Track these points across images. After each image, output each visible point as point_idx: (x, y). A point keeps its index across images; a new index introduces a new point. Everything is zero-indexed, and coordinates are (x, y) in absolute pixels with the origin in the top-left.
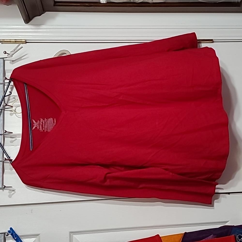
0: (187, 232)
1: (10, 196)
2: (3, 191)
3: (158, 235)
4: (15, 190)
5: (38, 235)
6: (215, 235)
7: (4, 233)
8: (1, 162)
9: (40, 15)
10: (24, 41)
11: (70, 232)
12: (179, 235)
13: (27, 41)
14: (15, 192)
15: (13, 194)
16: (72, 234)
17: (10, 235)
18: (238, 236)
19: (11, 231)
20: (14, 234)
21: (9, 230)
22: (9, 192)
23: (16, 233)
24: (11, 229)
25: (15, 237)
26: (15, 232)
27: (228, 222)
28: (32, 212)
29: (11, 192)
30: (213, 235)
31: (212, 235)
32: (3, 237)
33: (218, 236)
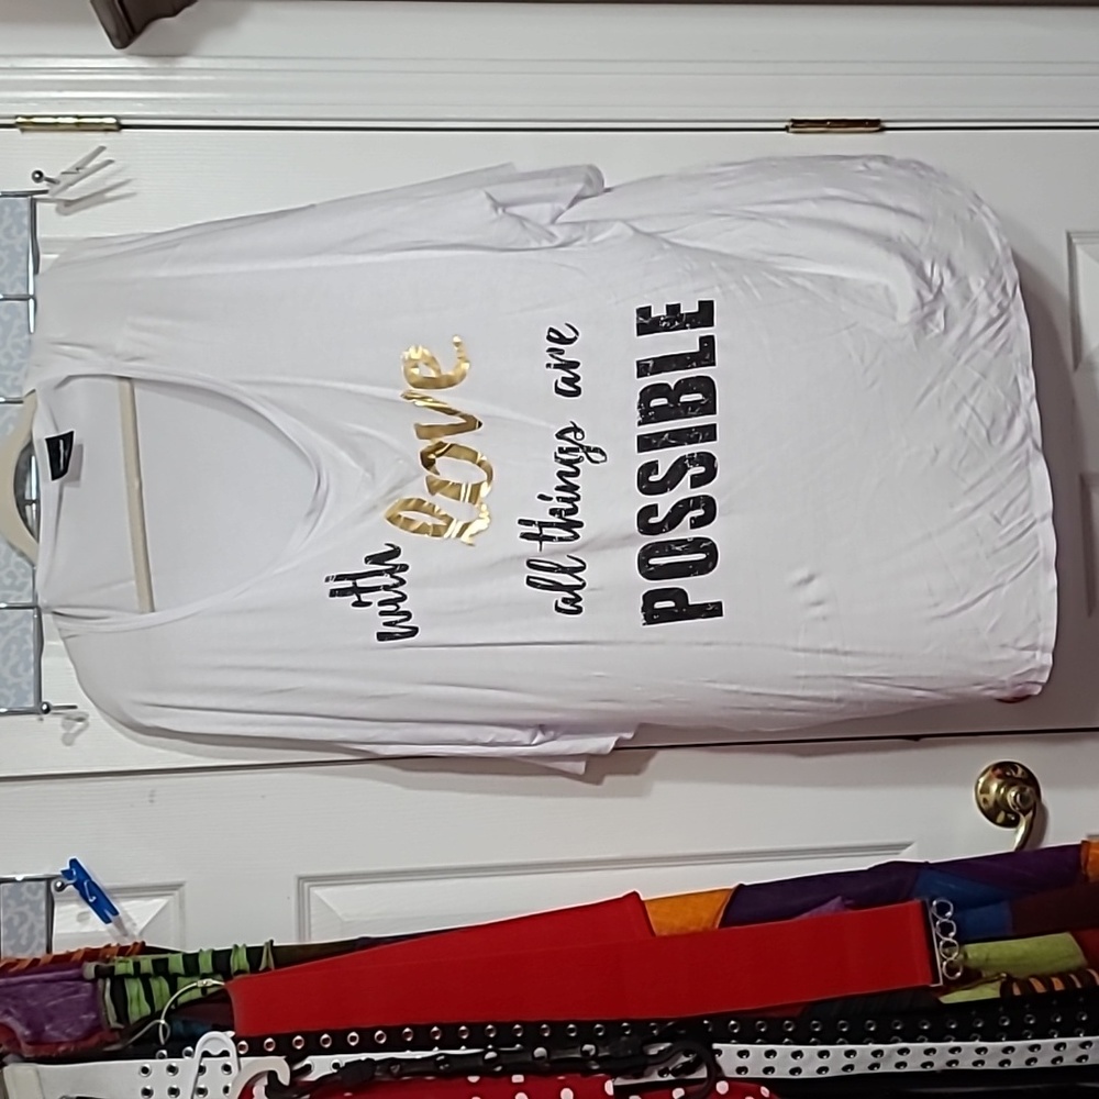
0: (747, 884)
1: (68, 741)
2: (41, 720)
3: (635, 894)
4: (88, 715)
5: (177, 887)
6: (849, 898)
7: (49, 880)
8: (31, 611)
9: (175, 13)
10: (113, 121)
11: (302, 879)
12: (716, 896)
13: (124, 122)
14: (87, 725)
15: (80, 731)
16: (306, 885)
17: (72, 887)
18: (935, 903)
19: (74, 873)
20: (85, 884)
21: (67, 867)
22: (63, 726)
23: (93, 880)
24: (74, 863)
25: (91, 895)
26: (88, 877)
27: (909, 848)
28: (152, 801)
29: (72, 726)
30: (843, 900)
31: (838, 899)
32: (42, 893)
33: (861, 902)
